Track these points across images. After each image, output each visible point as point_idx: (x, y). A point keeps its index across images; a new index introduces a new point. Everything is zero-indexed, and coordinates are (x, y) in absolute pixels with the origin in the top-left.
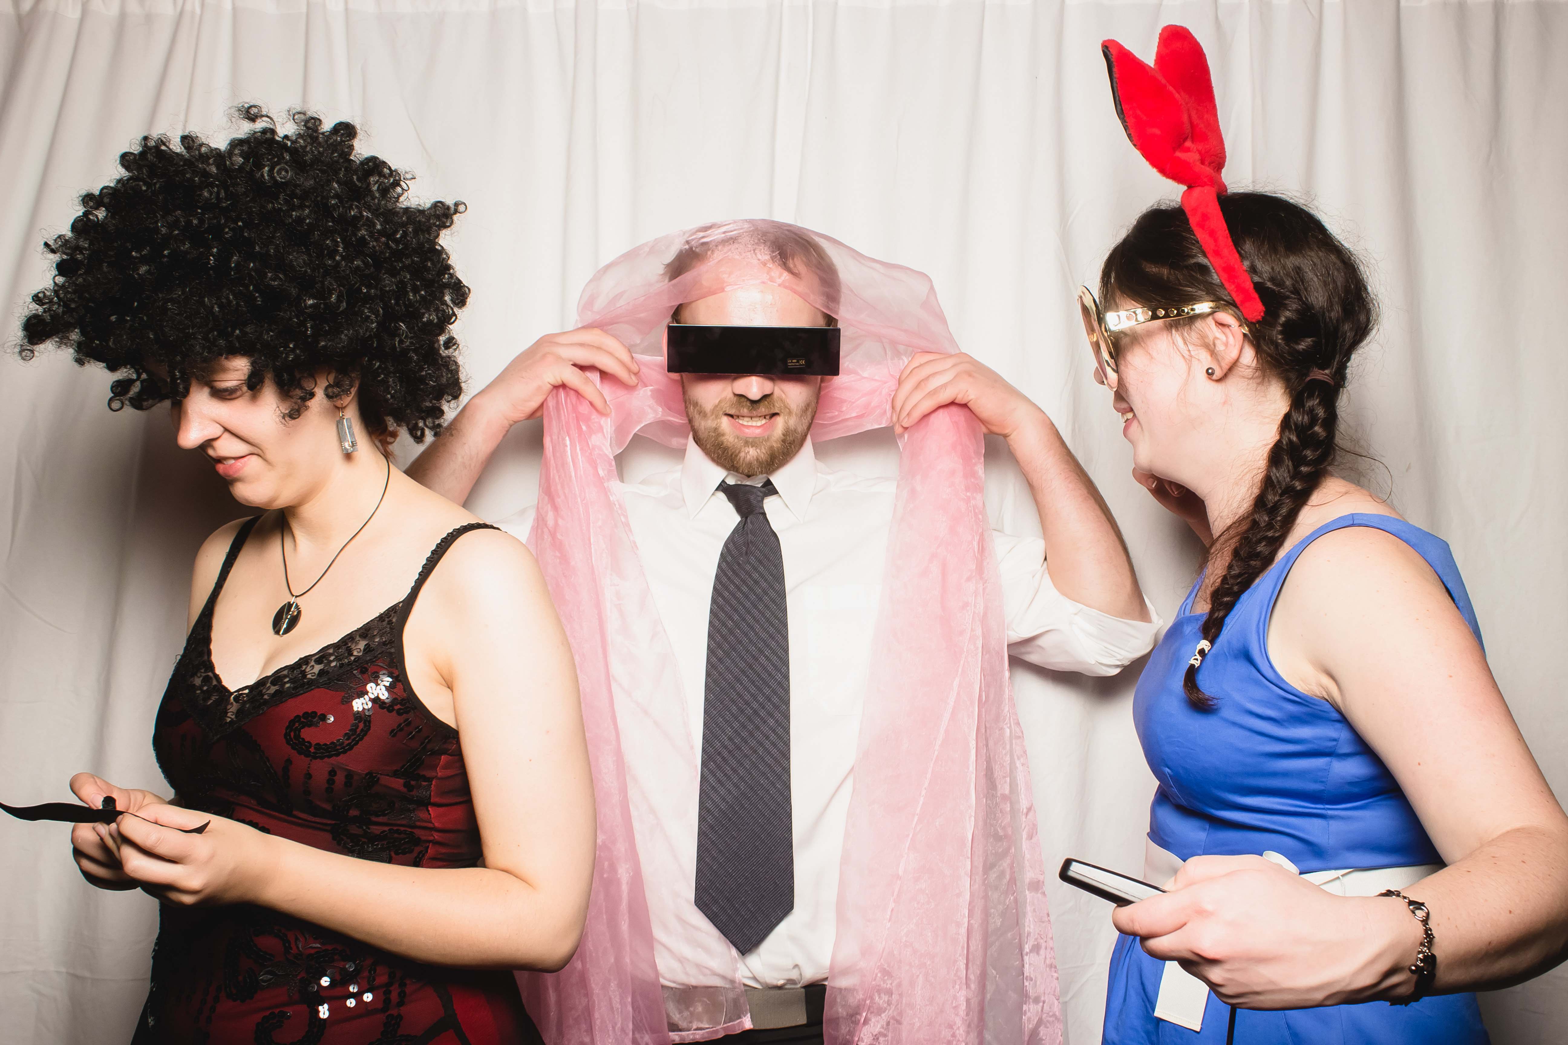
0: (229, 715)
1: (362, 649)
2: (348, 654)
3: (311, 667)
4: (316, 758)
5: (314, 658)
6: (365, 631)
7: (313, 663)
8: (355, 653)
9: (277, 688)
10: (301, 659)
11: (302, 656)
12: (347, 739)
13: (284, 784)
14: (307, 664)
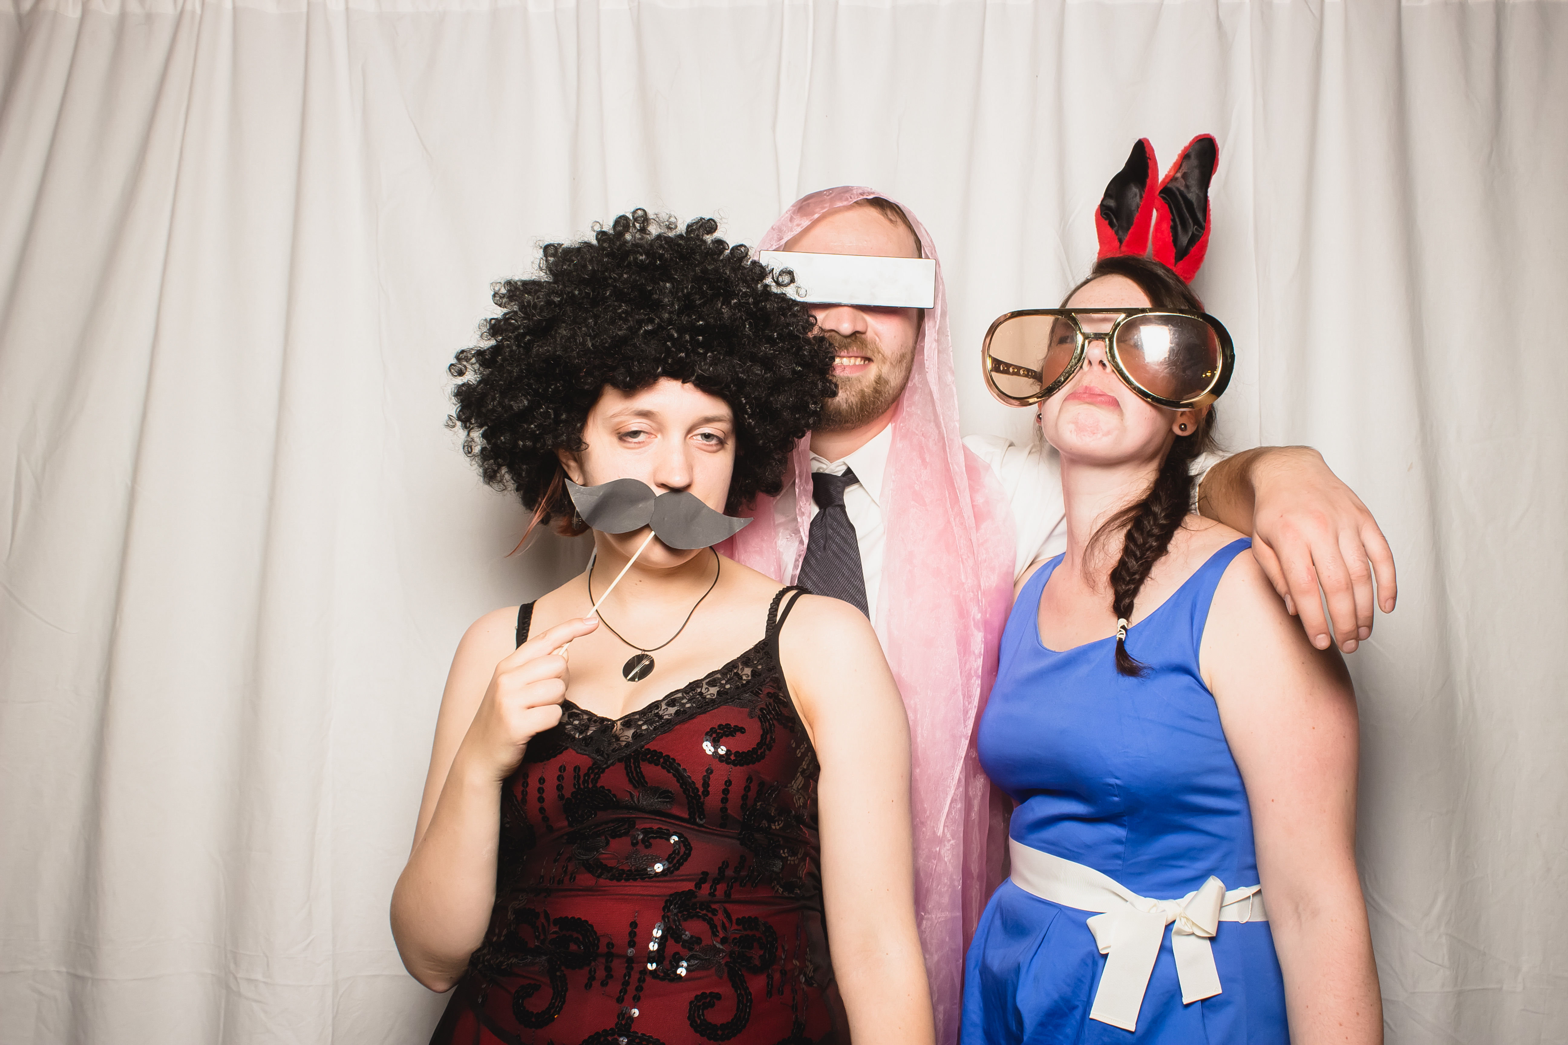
0: (623, 739)
1: (749, 674)
2: (739, 678)
3: (705, 690)
5: (704, 682)
6: (746, 659)
8: (744, 678)
9: (675, 709)
10: (690, 684)
11: (691, 682)
12: (760, 748)
13: (703, 792)
14: (702, 687)
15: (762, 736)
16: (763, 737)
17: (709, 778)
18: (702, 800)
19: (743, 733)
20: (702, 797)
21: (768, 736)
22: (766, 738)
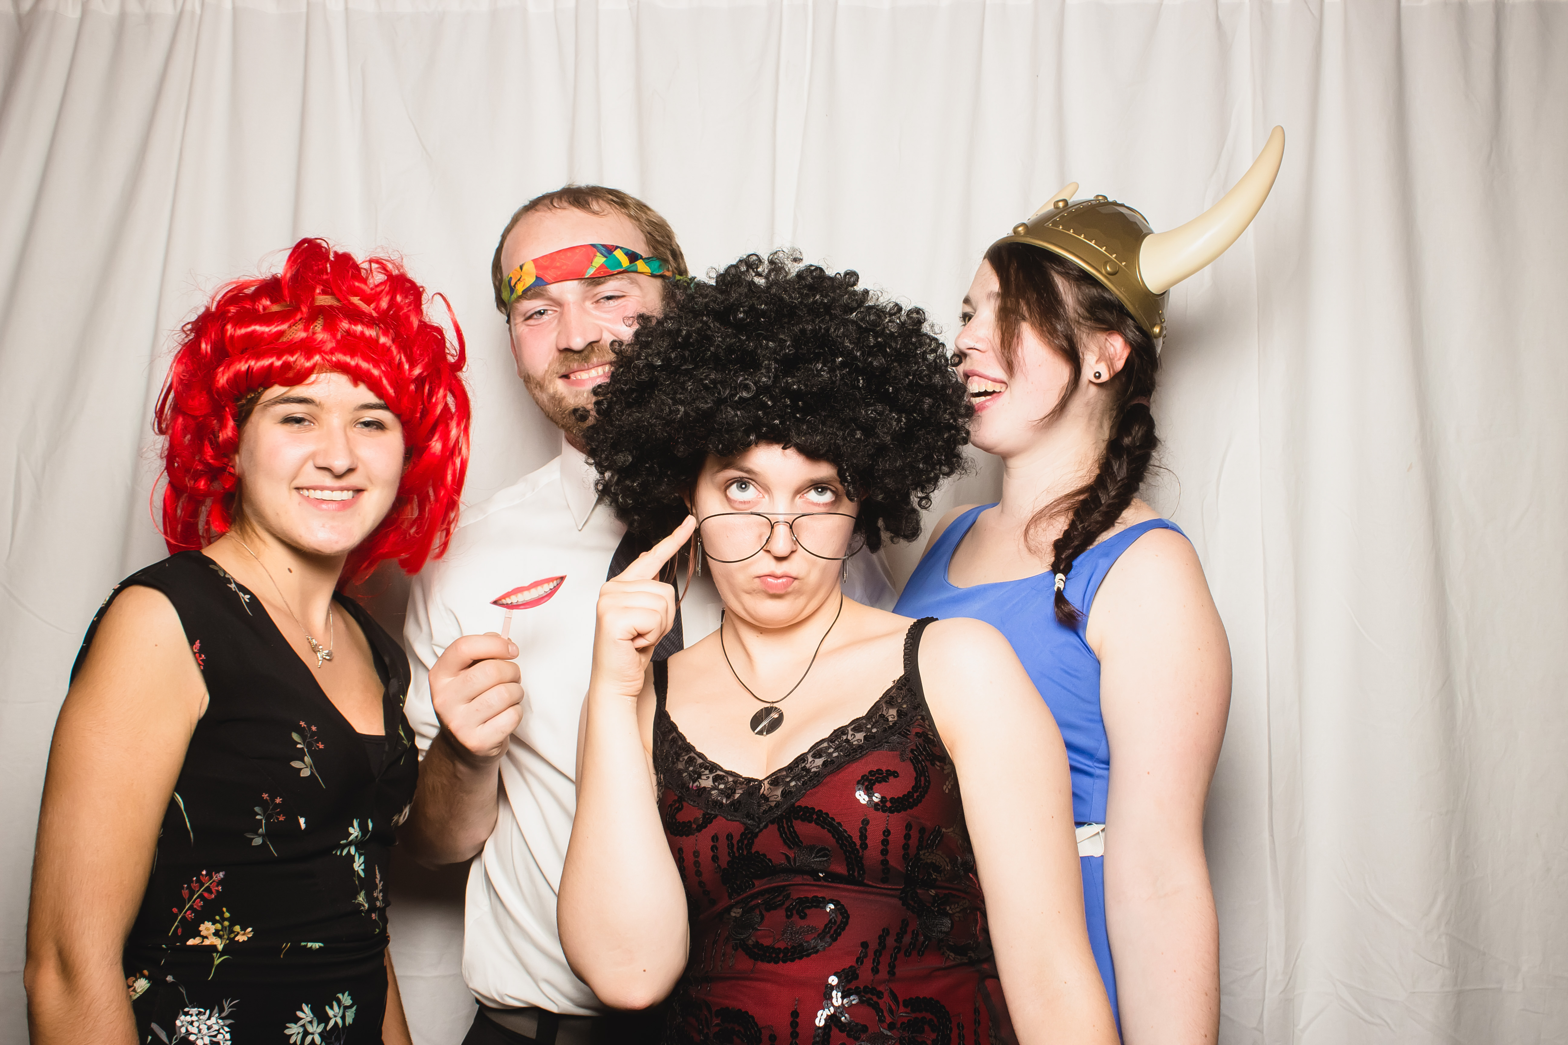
1: (895, 714)
2: (885, 721)
3: (851, 736)
5: (849, 729)
6: (889, 698)
7: (850, 732)
8: (890, 719)
9: (822, 759)
10: (835, 731)
11: (836, 729)
12: (916, 792)
13: (861, 845)
14: (847, 734)
15: (916, 778)
16: (917, 780)
17: (866, 830)
18: (861, 854)
19: (896, 777)
20: (861, 851)
21: (922, 778)
22: (920, 780)
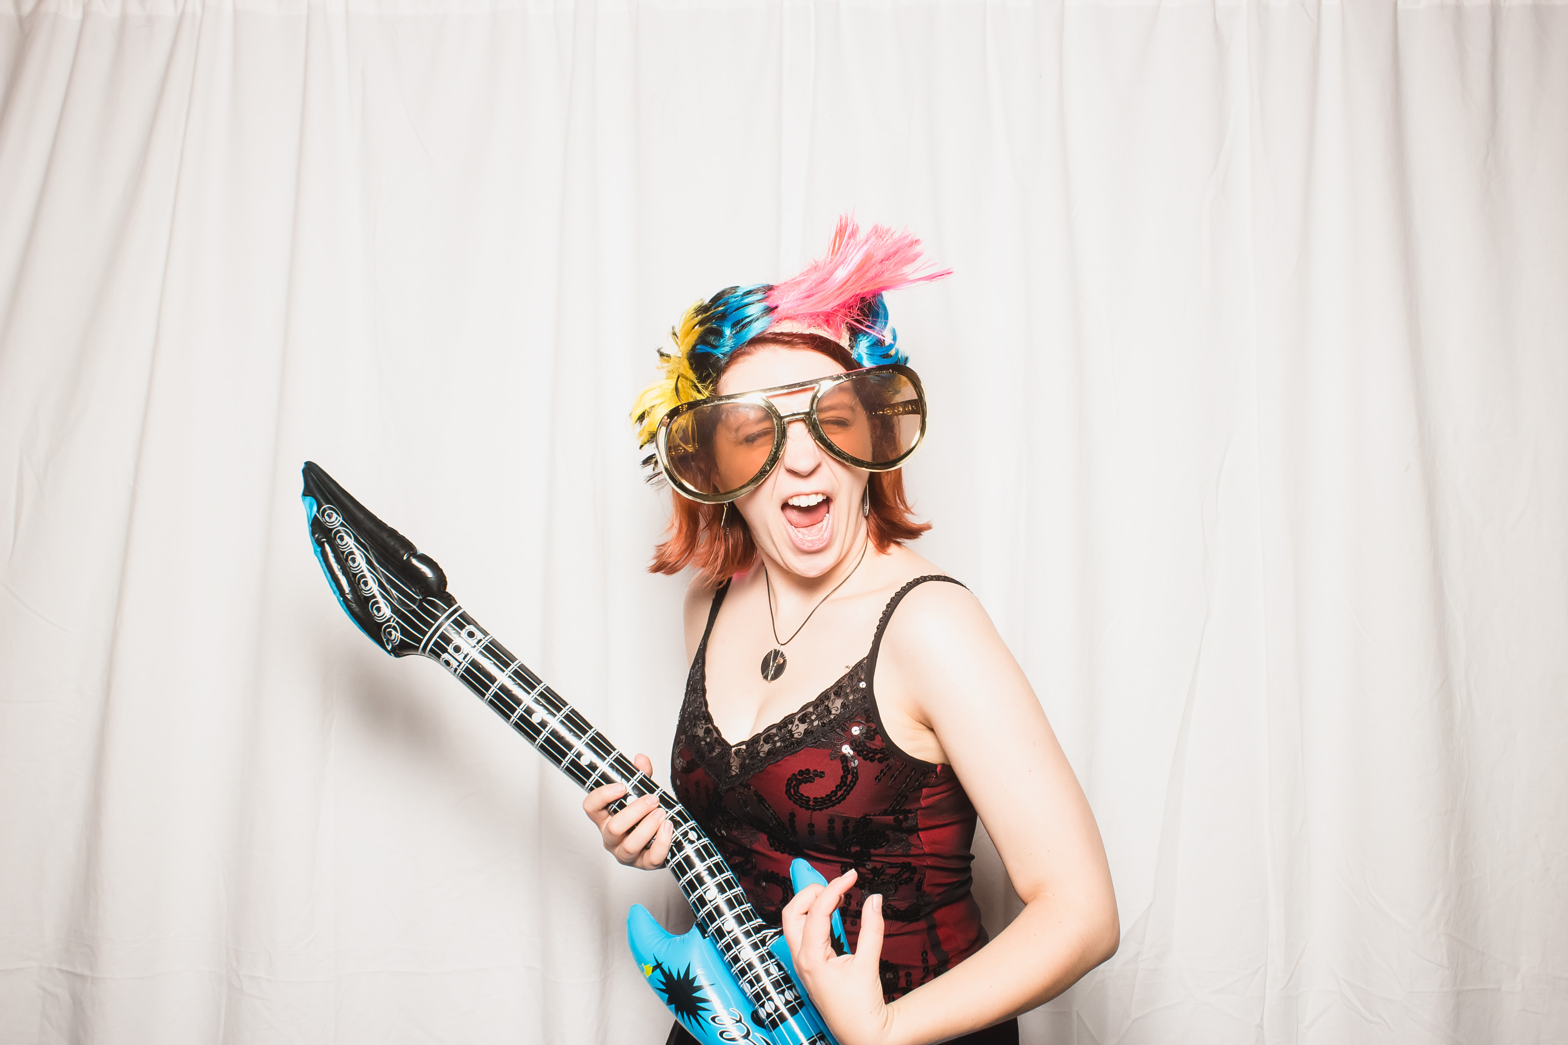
0: (733, 768)
1: (839, 706)
2: (827, 712)
4: (815, 810)
9: (770, 746)
10: (785, 718)
14: (792, 723)
16: (844, 778)
19: (822, 776)
21: (849, 776)
